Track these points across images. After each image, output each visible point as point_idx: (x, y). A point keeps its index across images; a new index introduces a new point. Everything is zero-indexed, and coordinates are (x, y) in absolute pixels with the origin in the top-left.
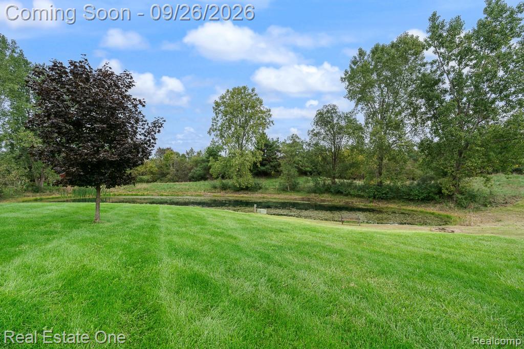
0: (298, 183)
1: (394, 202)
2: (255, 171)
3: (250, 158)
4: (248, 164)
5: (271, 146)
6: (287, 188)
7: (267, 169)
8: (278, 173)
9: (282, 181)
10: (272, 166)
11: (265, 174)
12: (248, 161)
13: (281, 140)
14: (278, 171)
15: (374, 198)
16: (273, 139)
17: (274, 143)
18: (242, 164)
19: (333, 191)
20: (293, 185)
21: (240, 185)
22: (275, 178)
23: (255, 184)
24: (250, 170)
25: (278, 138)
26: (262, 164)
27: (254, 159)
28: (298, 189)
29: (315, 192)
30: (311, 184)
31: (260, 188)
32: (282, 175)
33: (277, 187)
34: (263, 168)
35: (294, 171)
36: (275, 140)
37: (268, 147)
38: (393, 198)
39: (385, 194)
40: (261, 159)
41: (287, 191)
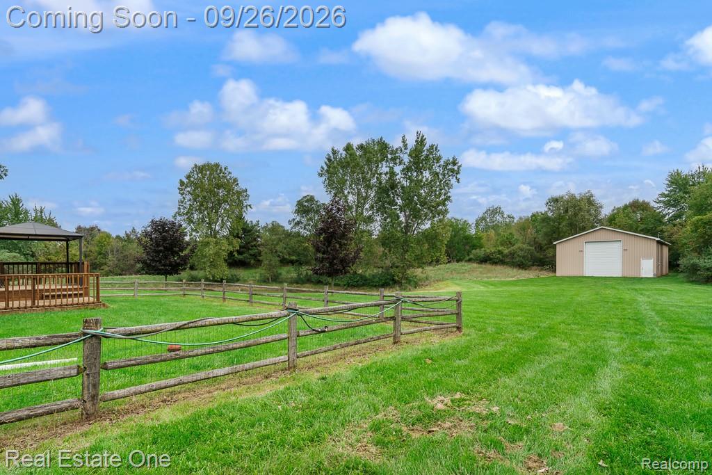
0: (280, 274)
1: (363, 289)
2: (231, 261)
3: (226, 247)
4: (224, 253)
5: (250, 231)
6: (268, 279)
7: (245, 257)
8: (259, 263)
9: (263, 272)
10: (251, 255)
11: (243, 264)
12: (224, 250)
13: (262, 224)
14: (259, 261)
15: (348, 286)
16: (251, 222)
17: (253, 227)
18: (217, 254)
19: (314, 280)
20: (275, 276)
21: (213, 277)
22: (255, 268)
23: (232, 276)
24: (226, 260)
25: (258, 221)
26: (239, 253)
27: (231, 248)
28: (280, 280)
29: (297, 283)
30: (294, 275)
31: (238, 280)
32: (262, 265)
33: (257, 278)
34: (241, 257)
35: (276, 260)
36: (254, 223)
37: (246, 233)
38: (363, 285)
39: (357, 282)
40: (238, 248)
41: (269, 282)
